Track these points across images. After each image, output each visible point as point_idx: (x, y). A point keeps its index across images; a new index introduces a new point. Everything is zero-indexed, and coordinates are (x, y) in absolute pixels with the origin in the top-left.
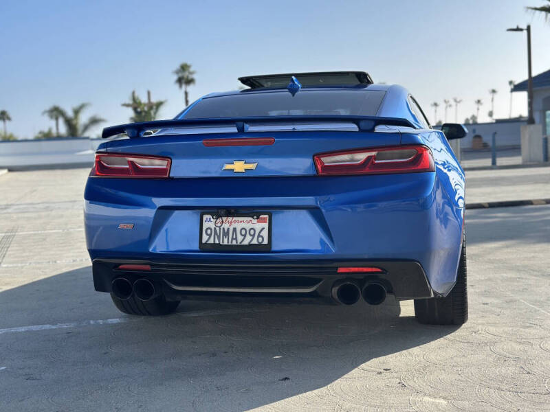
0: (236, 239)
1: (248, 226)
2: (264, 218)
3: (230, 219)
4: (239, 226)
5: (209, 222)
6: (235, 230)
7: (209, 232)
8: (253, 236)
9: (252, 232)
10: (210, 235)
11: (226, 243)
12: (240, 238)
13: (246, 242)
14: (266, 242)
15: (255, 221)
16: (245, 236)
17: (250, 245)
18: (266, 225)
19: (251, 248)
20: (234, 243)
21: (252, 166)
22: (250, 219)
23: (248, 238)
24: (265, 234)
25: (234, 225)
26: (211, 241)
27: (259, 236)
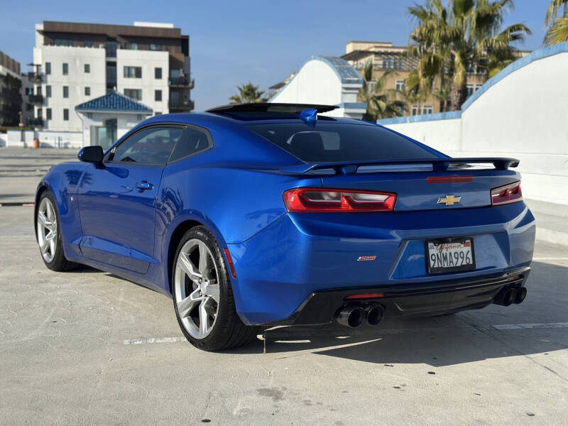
0: (452, 262)
1: (459, 250)
2: (468, 243)
3: (446, 245)
4: (453, 251)
5: (433, 250)
6: (450, 254)
7: (434, 257)
8: (463, 258)
9: (462, 254)
10: (434, 260)
11: (446, 266)
12: (455, 261)
13: (459, 264)
14: (471, 263)
15: (462, 246)
16: (457, 258)
17: (462, 266)
18: (469, 248)
19: (462, 269)
20: (452, 266)
21: (458, 199)
22: (459, 244)
23: (460, 260)
24: (470, 255)
25: (450, 250)
26: (436, 266)
27: (467, 258)
